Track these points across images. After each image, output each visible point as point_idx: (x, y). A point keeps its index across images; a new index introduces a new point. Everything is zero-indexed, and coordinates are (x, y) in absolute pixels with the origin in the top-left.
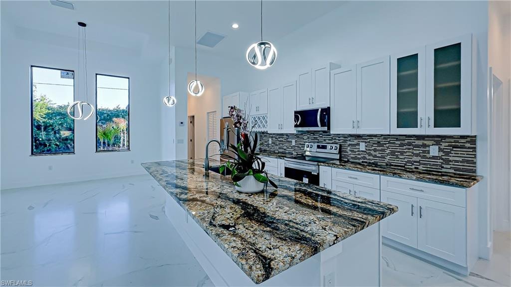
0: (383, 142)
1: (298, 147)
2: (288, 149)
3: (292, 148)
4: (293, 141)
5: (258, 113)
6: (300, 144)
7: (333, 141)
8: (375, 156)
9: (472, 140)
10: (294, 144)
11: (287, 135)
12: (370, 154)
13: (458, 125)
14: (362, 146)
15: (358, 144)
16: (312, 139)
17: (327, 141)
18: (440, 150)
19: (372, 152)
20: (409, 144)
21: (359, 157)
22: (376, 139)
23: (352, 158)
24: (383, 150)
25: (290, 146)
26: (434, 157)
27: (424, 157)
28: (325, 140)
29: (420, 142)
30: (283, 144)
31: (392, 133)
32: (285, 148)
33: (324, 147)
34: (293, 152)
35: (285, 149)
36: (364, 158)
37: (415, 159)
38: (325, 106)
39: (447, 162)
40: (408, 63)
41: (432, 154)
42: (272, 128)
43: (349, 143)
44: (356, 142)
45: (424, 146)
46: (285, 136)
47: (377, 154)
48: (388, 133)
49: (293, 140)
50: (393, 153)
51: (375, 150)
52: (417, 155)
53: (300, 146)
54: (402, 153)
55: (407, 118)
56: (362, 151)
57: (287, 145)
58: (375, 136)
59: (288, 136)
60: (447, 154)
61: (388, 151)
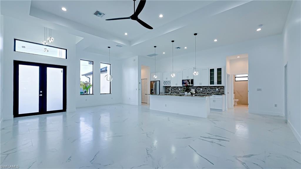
0: (206, 88)
2: (178, 92)
4: (180, 89)
5: (167, 80)
6: (182, 90)
7: (193, 88)
9: (224, 87)
10: (180, 90)
11: (177, 87)
12: (203, 91)
13: (221, 84)
14: (201, 89)
18: (218, 89)
20: (212, 88)
22: (205, 88)
25: (178, 90)
26: (217, 91)
30: (175, 90)
31: (209, 86)
35: (176, 92)
37: (214, 92)
38: (192, 79)
39: (219, 92)
40: (212, 71)
41: (217, 90)
42: (173, 85)
43: (198, 89)
45: (215, 89)
47: (205, 91)
48: (208, 86)
51: (205, 90)
54: (211, 91)
55: (212, 82)
58: (205, 87)
60: (220, 90)
61: (208, 90)
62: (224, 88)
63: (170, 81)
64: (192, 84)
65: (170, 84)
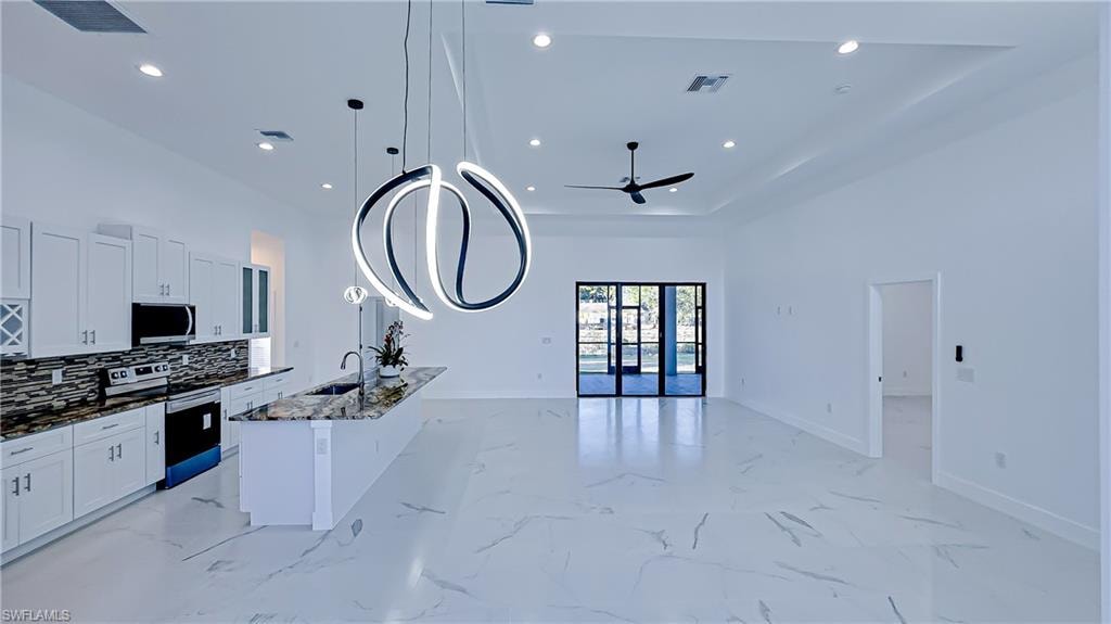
1: (71, 385)
2: (34, 400)
3: (49, 393)
6: (78, 377)
8: (196, 370)
12: (191, 368)
14: (186, 360)
15: (181, 358)
16: (107, 361)
17: (139, 360)
19: (194, 365)
20: (219, 350)
21: (181, 374)
22: (197, 348)
23: (175, 379)
24: (202, 360)
25: (42, 389)
26: (234, 359)
27: (227, 360)
28: (134, 359)
29: (225, 347)
30: (10, 391)
32: (23, 397)
33: (148, 370)
34: (54, 402)
35: (21, 403)
36: (187, 375)
37: (224, 363)
39: (238, 361)
40: (248, 272)
43: (170, 357)
44: (178, 354)
45: (228, 350)
46: (21, 367)
47: (198, 366)
49: (54, 372)
50: (210, 363)
51: (196, 362)
52: (224, 360)
53: (77, 382)
54: (215, 360)
56: (186, 366)
57: (26, 389)
60: (238, 354)
61: (206, 360)
62: (247, 343)
63: (13, 307)
64: (193, 332)
65: (13, 337)
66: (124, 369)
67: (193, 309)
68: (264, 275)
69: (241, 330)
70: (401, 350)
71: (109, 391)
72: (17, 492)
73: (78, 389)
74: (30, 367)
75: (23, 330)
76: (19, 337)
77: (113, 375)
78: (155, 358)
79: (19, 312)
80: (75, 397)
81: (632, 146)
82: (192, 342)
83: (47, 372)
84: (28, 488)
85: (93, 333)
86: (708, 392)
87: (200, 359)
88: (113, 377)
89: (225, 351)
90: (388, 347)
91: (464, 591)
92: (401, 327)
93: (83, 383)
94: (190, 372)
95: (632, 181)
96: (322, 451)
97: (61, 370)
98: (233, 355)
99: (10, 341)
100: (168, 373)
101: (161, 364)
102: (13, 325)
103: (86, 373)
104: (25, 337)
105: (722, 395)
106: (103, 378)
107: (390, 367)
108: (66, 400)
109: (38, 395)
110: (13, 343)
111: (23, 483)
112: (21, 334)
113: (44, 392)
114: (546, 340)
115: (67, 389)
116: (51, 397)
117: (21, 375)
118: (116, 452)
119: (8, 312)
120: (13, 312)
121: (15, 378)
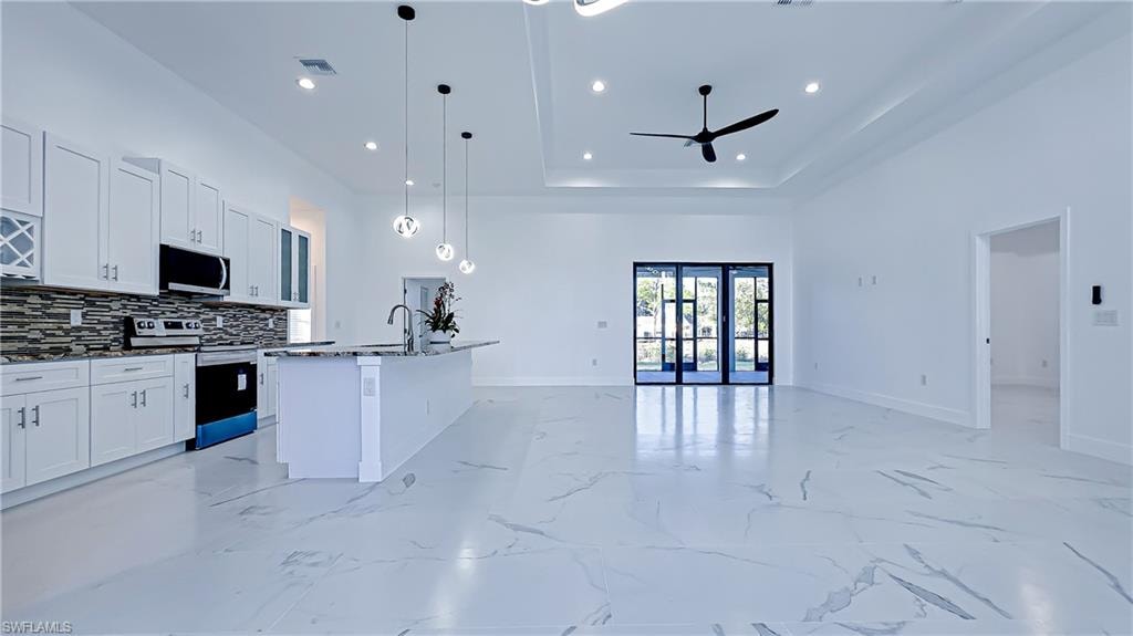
1: (92, 330)
2: (49, 339)
3: (67, 335)
4: (75, 315)
6: (100, 322)
7: (179, 314)
8: (231, 335)
10: (76, 319)
12: (227, 333)
13: (307, 302)
14: (220, 322)
15: (215, 319)
16: (133, 310)
17: (168, 314)
19: (228, 329)
20: (256, 318)
21: (215, 337)
23: (208, 341)
24: (238, 326)
25: (59, 328)
26: (272, 330)
27: (265, 330)
28: (163, 313)
29: (262, 316)
30: (21, 325)
32: (36, 335)
33: (178, 326)
34: (73, 346)
35: (35, 341)
36: (221, 338)
37: (261, 333)
40: (287, 234)
43: (202, 317)
44: (211, 315)
46: (34, 300)
47: (234, 331)
49: (73, 311)
50: (245, 329)
51: (231, 326)
52: (261, 329)
53: (99, 327)
54: (251, 327)
56: (220, 329)
57: (40, 326)
59: (50, 299)
61: (242, 326)
62: (286, 313)
63: (23, 223)
64: (227, 286)
65: (23, 258)
66: (152, 320)
67: (227, 262)
68: (304, 241)
69: (280, 297)
70: (451, 316)
71: (135, 342)
72: (23, 425)
73: (100, 335)
74: (44, 302)
75: (35, 251)
76: (30, 258)
77: (139, 324)
78: (186, 314)
79: (30, 230)
80: (97, 342)
81: (705, 90)
82: (226, 299)
83: (63, 310)
84: (37, 422)
85: (116, 268)
86: (775, 379)
87: (235, 323)
88: (140, 327)
89: (262, 320)
90: (438, 311)
91: (542, 533)
92: (451, 290)
93: (105, 329)
94: (225, 337)
95: (705, 129)
96: (370, 393)
97: (80, 311)
98: (271, 326)
99: (18, 261)
100: (200, 332)
101: (193, 321)
102: (23, 243)
103: (109, 319)
104: (36, 259)
105: (791, 384)
106: (129, 327)
107: (440, 332)
108: (86, 345)
109: (54, 335)
110: (22, 264)
111: (30, 417)
112: (32, 255)
113: (60, 333)
114: (602, 324)
115: (87, 333)
116: (69, 339)
117: (34, 310)
118: (140, 400)
119: (16, 229)
120: (23, 229)
121: (28, 312)
